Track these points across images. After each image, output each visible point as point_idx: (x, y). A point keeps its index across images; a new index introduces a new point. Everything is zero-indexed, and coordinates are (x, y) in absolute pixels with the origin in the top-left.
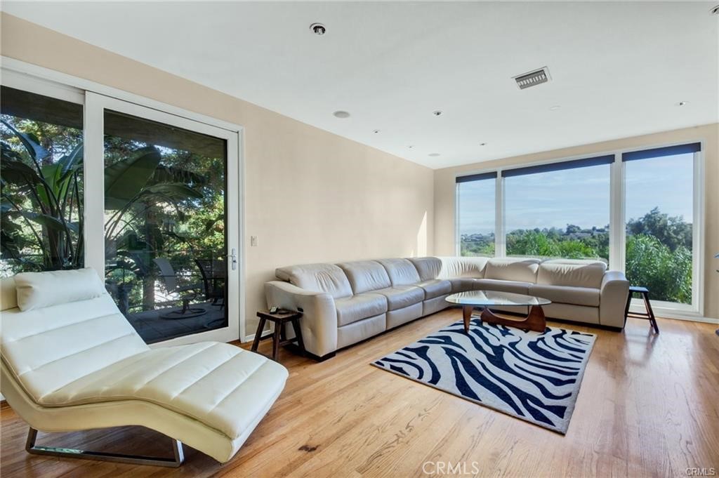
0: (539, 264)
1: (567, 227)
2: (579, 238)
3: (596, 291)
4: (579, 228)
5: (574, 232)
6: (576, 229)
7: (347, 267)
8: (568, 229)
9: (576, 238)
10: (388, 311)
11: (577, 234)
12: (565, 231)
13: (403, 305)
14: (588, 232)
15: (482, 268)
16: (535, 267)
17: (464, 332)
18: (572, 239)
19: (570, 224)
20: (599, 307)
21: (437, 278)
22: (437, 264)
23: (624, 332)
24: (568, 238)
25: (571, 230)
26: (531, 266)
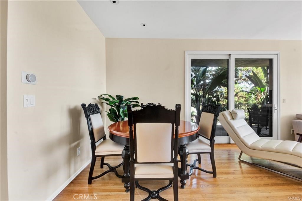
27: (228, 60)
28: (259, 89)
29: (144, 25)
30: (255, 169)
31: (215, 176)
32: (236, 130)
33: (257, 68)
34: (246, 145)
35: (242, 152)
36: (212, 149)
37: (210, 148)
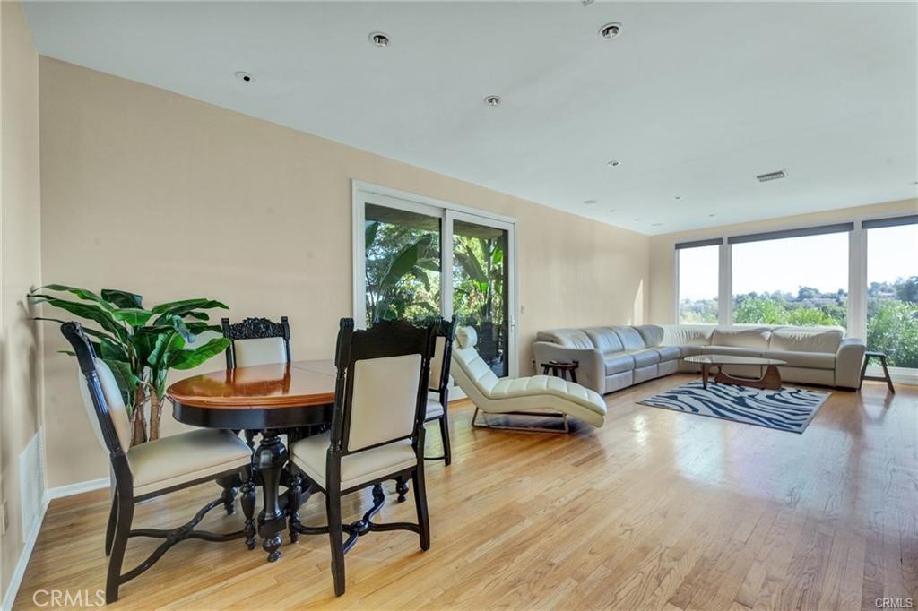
0: (772, 331)
1: (799, 290)
2: (817, 306)
3: (833, 355)
4: (817, 292)
5: (810, 297)
6: (813, 293)
7: (588, 332)
8: (801, 292)
9: (812, 305)
10: (635, 368)
11: (815, 299)
12: (795, 295)
13: (645, 364)
14: (832, 297)
15: (709, 335)
16: (768, 335)
17: (705, 388)
18: (806, 307)
19: (803, 287)
20: (834, 370)
21: (660, 345)
22: (660, 332)
23: (860, 393)
24: (801, 305)
25: (804, 294)
26: (763, 334)
27: (440, 219)
28: (477, 284)
29: (247, 79)
30: (499, 434)
31: (448, 462)
32: (467, 368)
33: (469, 238)
34: (485, 394)
35: (477, 409)
36: (445, 410)
37: (441, 407)
